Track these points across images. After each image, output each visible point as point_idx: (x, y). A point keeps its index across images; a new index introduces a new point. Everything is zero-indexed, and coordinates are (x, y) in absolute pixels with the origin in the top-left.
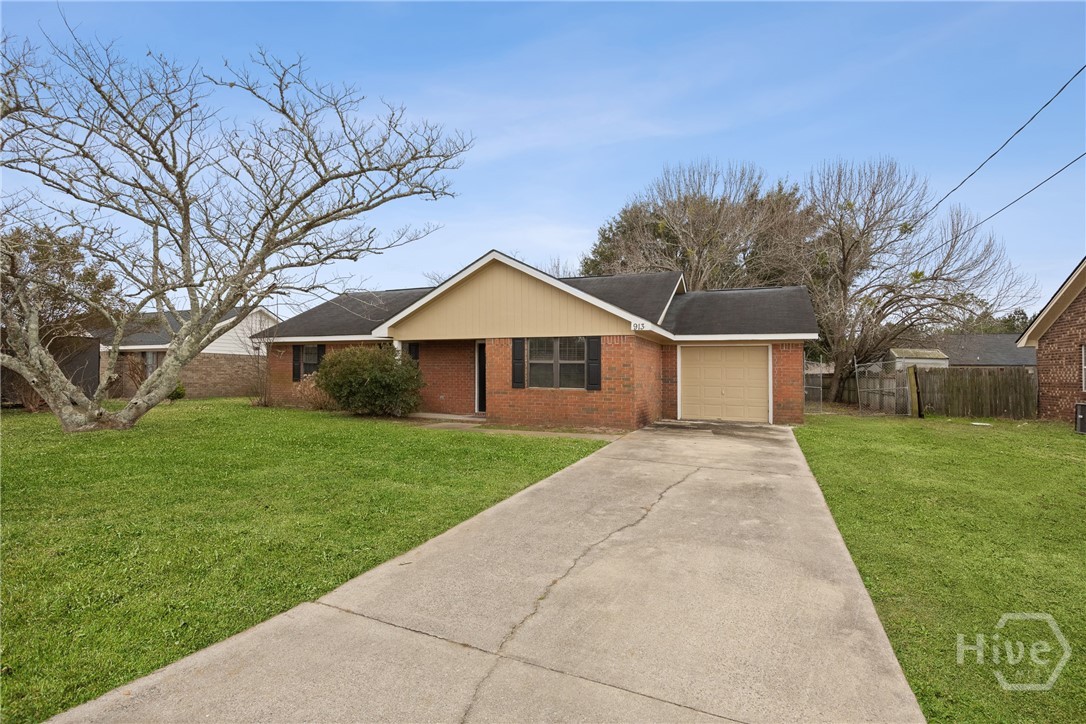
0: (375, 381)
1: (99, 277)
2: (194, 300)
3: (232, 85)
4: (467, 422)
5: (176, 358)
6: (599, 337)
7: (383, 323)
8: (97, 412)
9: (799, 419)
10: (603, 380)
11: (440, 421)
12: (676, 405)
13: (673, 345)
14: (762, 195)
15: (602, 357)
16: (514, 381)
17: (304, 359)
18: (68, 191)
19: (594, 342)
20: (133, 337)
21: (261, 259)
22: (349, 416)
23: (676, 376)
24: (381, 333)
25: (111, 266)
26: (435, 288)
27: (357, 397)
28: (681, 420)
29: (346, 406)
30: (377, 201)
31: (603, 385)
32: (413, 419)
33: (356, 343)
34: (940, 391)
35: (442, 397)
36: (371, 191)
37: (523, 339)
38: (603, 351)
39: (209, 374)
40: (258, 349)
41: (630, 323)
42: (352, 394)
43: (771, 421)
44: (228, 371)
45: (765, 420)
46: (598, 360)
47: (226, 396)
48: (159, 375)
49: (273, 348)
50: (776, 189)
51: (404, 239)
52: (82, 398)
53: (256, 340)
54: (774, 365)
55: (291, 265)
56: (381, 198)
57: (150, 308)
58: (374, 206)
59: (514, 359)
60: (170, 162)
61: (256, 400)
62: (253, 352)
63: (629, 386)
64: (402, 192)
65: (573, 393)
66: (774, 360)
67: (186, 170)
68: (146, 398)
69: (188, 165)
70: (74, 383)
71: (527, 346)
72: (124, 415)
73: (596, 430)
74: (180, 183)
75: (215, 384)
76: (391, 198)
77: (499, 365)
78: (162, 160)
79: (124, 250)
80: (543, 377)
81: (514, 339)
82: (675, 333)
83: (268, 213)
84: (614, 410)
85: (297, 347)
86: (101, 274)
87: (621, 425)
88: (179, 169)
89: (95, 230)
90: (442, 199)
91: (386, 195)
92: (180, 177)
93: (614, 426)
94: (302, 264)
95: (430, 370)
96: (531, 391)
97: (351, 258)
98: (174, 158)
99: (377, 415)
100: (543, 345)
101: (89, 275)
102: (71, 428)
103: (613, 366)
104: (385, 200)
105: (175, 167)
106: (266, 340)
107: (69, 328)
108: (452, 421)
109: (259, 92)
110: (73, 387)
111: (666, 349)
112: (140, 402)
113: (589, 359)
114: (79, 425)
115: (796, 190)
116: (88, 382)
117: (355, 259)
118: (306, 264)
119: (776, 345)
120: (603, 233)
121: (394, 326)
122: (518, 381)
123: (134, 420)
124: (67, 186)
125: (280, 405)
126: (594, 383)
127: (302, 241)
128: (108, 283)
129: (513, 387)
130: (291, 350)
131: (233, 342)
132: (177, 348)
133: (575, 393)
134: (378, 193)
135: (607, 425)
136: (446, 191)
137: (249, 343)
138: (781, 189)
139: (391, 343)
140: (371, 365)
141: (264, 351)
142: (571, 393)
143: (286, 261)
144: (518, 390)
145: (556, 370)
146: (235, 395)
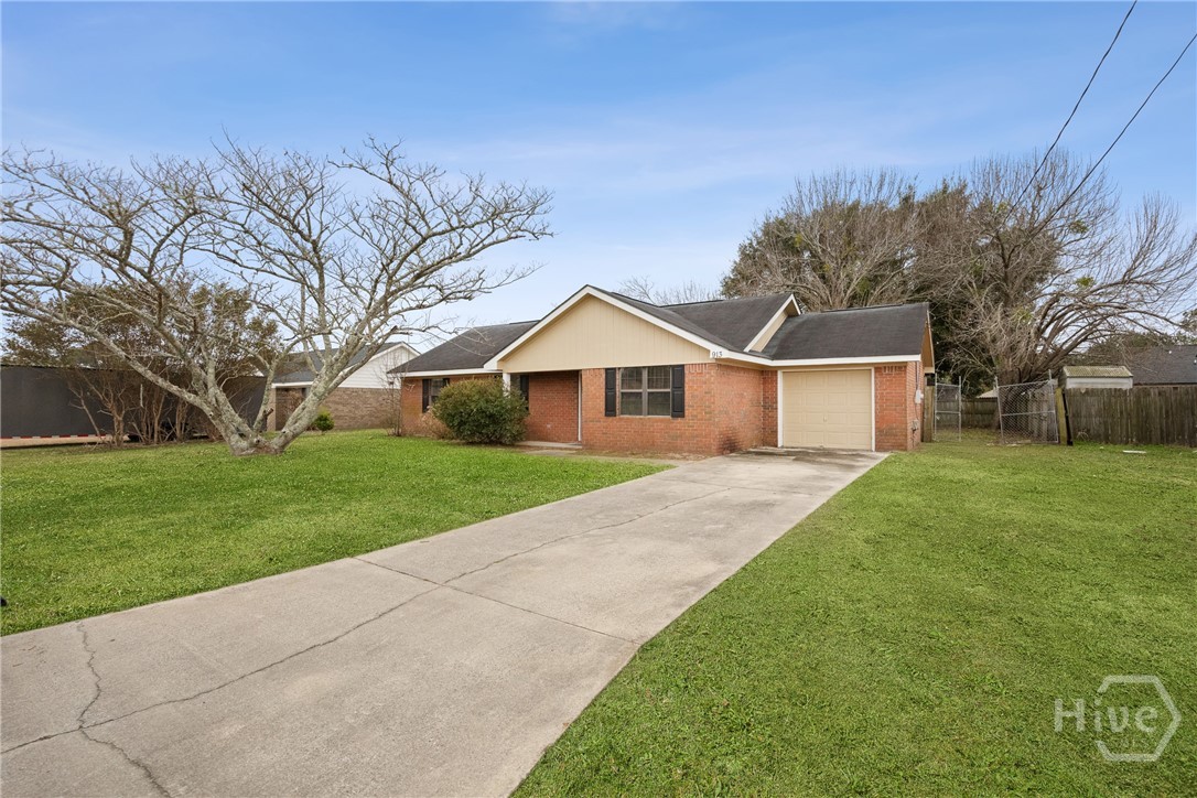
0: (481, 411)
1: (264, 324)
2: (328, 343)
3: (351, 166)
4: (566, 449)
5: (315, 394)
6: (683, 366)
7: (492, 357)
8: (255, 440)
9: (902, 446)
10: (686, 408)
11: (542, 448)
12: (776, 432)
13: (773, 371)
14: (919, 197)
15: (686, 385)
16: (606, 409)
17: (432, 392)
18: (234, 262)
19: (679, 371)
20: (291, 376)
21: (385, 303)
22: (463, 444)
23: (776, 402)
24: (491, 366)
25: (272, 316)
26: (539, 321)
27: (467, 427)
28: (782, 447)
29: (459, 434)
30: (477, 248)
31: (686, 412)
32: (518, 446)
33: (468, 377)
34: (1099, 414)
35: (549, 426)
36: (472, 240)
37: (615, 369)
38: (686, 379)
39: (357, 407)
40: (392, 383)
41: (709, 351)
42: (462, 423)
43: (873, 449)
44: (374, 404)
45: (868, 448)
46: (682, 387)
47: (372, 427)
48: (303, 409)
49: (406, 381)
50: (940, 187)
51: (513, 277)
52: (245, 428)
53: (390, 375)
54: (876, 390)
55: (411, 309)
56: (481, 245)
57: (299, 348)
58: (474, 253)
59: (606, 388)
60: (306, 232)
61: (392, 431)
62: (387, 386)
63: (710, 413)
64: (500, 238)
65: (660, 422)
66: (876, 384)
67: (319, 237)
68: (292, 428)
69: (322, 232)
70: (240, 416)
71: (618, 377)
72: (276, 442)
73: (678, 456)
74: (315, 249)
75: (363, 417)
76: (490, 245)
77: (592, 393)
78: (300, 233)
79: (282, 300)
80: (632, 403)
81: (607, 369)
82: (774, 358)
83: (385, 268)
84: (697, 436)
85: (426, 381)
86: (265, 321)
87: (701, 451)
88: (314, 237)
89: (259, 285)
90: (543, 239)
91: (486, 242)
92: (315, 243)
93: (696, 452)
94: (420, 307)
95: (539, 399)
96: (621, 419)
97: (465, 298)
98: (309, 229)
99: (486, 443)
100: (633, 374)
101: (257, 324)
102: (237, 453)
103: (696, 393)
104: (484, 247)
105: (310, 236)
106: (399, 375)
107: (244, 368)
108: (553, 448)
109: (371, 170)
110: (240, 420)
111: (767, 375)
112: (287, 431)
113: (673, 387)
114: (243, 450)
115: (965, 186)
116: (250, 416)
117: (470, 298)
118: (424, 307)
119: (879, 368)
120: (743, 250)
121: (503, 359)
122: (610, 410)
123: (283, 447)
124: (233, 257)
125: (411, 436)
126: (678, 410)
127: (427, 284)
128: (272, 329)
129: (606, 415)
130: (421, 384)
131: (371, 377)
132: (317, 385)
133: (662, 421)
134: (479, 240)
135: (690, 451)
136: (547, 231)
137: (384, 377)
138: (946, 188)
139: (500, 375)
140: (477, 397)
141: (397, 385)
142: (657, 421)
143: (406, 306)
144: (611, 419)
145: (645, 398)
146: (378, 426)
